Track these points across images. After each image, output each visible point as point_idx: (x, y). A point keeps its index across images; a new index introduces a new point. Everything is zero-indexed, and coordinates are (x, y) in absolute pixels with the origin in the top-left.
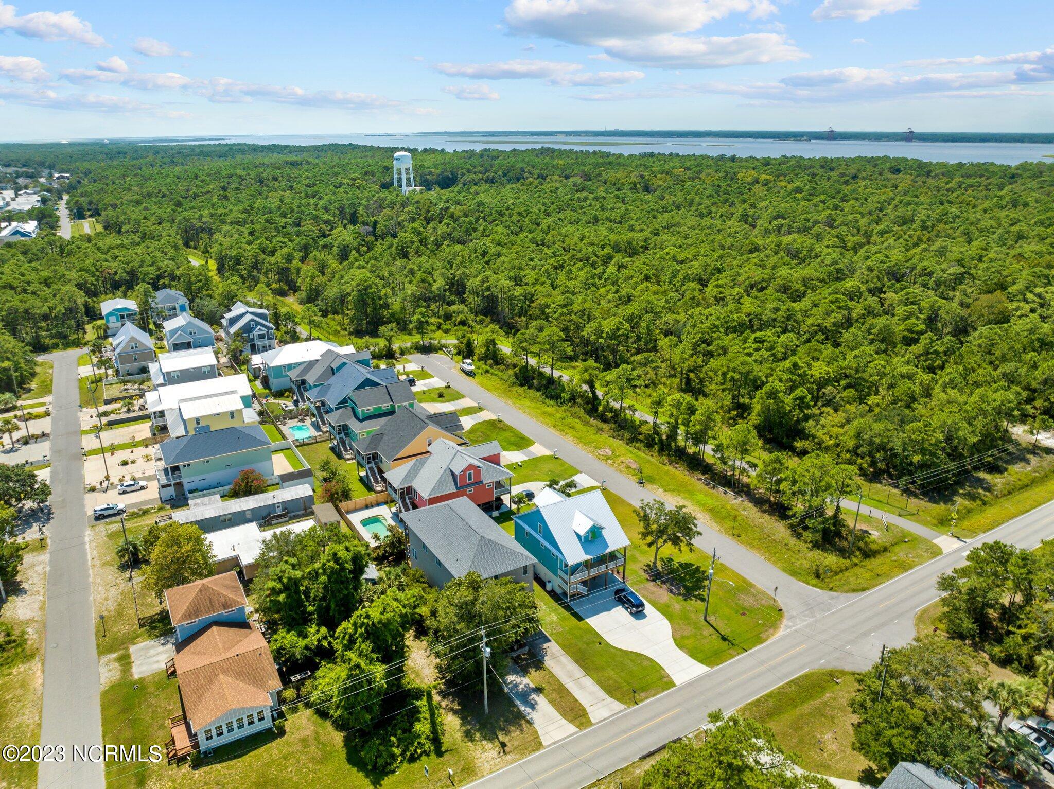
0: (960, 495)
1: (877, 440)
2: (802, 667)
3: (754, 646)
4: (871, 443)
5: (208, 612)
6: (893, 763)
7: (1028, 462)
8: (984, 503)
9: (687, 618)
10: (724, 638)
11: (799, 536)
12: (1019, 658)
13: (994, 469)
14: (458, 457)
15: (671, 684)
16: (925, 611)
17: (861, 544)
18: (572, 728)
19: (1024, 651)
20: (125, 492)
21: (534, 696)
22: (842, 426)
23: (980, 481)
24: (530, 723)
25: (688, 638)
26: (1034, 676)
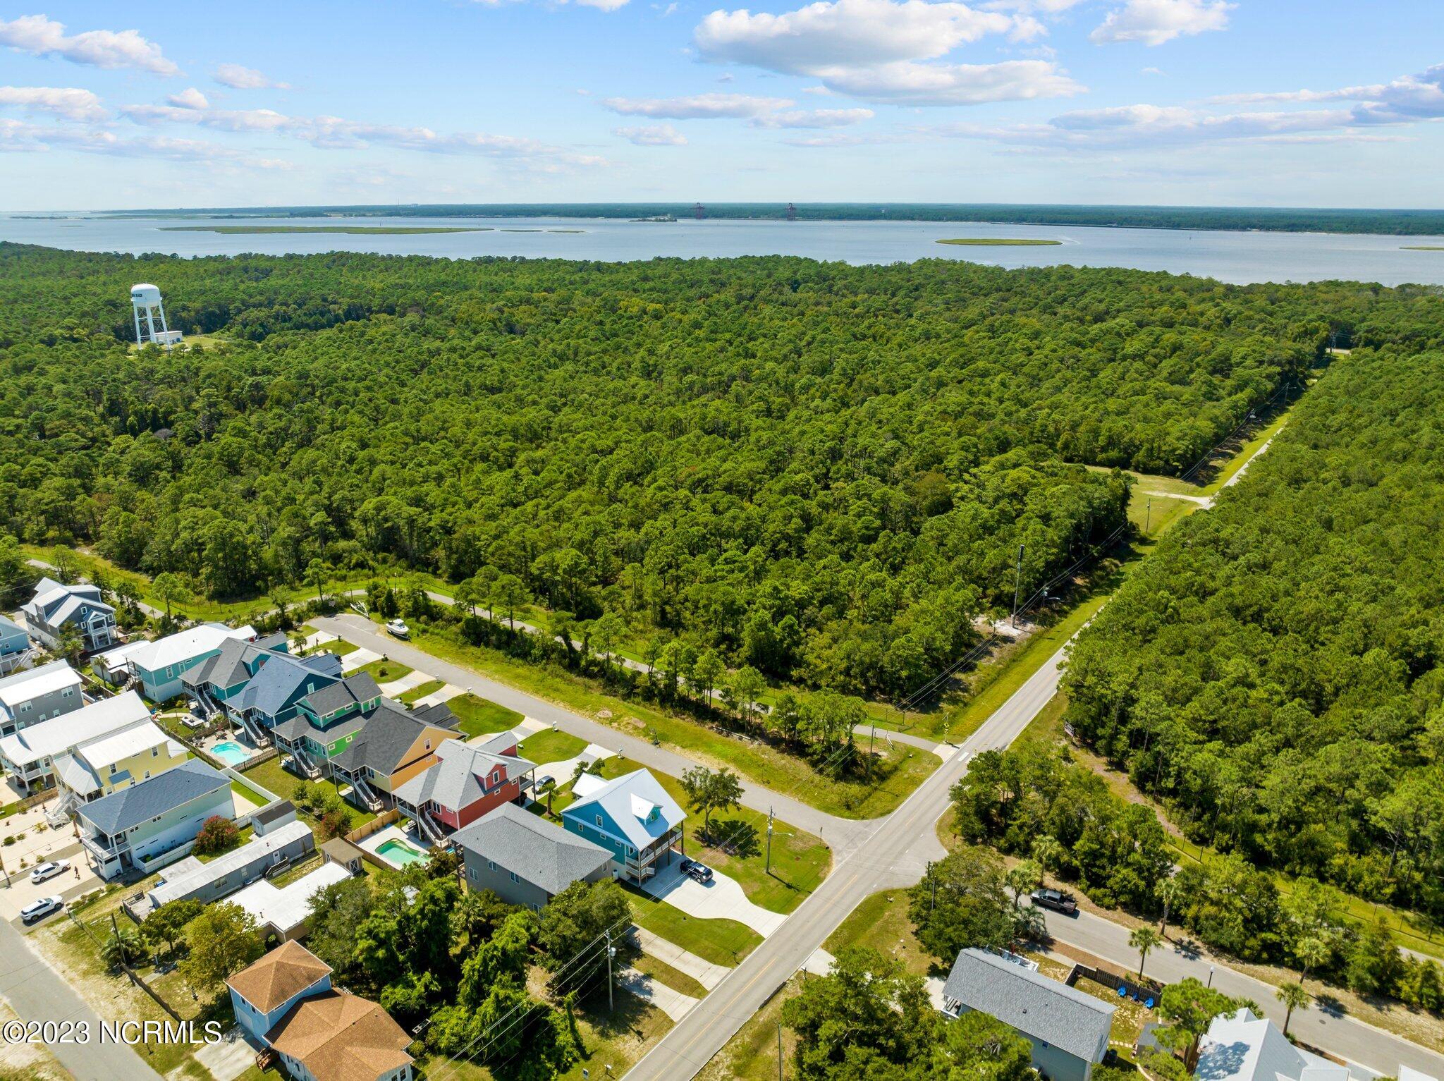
0: (944, 701)
1: (867, 660)
2: (861, 895)
3: (816, 886)
4: (862, 663)
5: (295, 990)
6: (955, 952)
7: (990, 654)
8: (966, 705)
9: (752, 875)
10: (789, 886)
11: (821, 771)
12: (1019, 844)
13: (969, 668)
14: (478, 758)
15: (761, 939)
16: (942, 821)
17: (876, 768)
18: (693, 1001)
19: (1021, 838)
20: (43, 880)
21: (646, 983)
22: (830, 648)
23: (958, 682)
24: (654, 1007)
25: (759, 893)
26: (1031, 858)
